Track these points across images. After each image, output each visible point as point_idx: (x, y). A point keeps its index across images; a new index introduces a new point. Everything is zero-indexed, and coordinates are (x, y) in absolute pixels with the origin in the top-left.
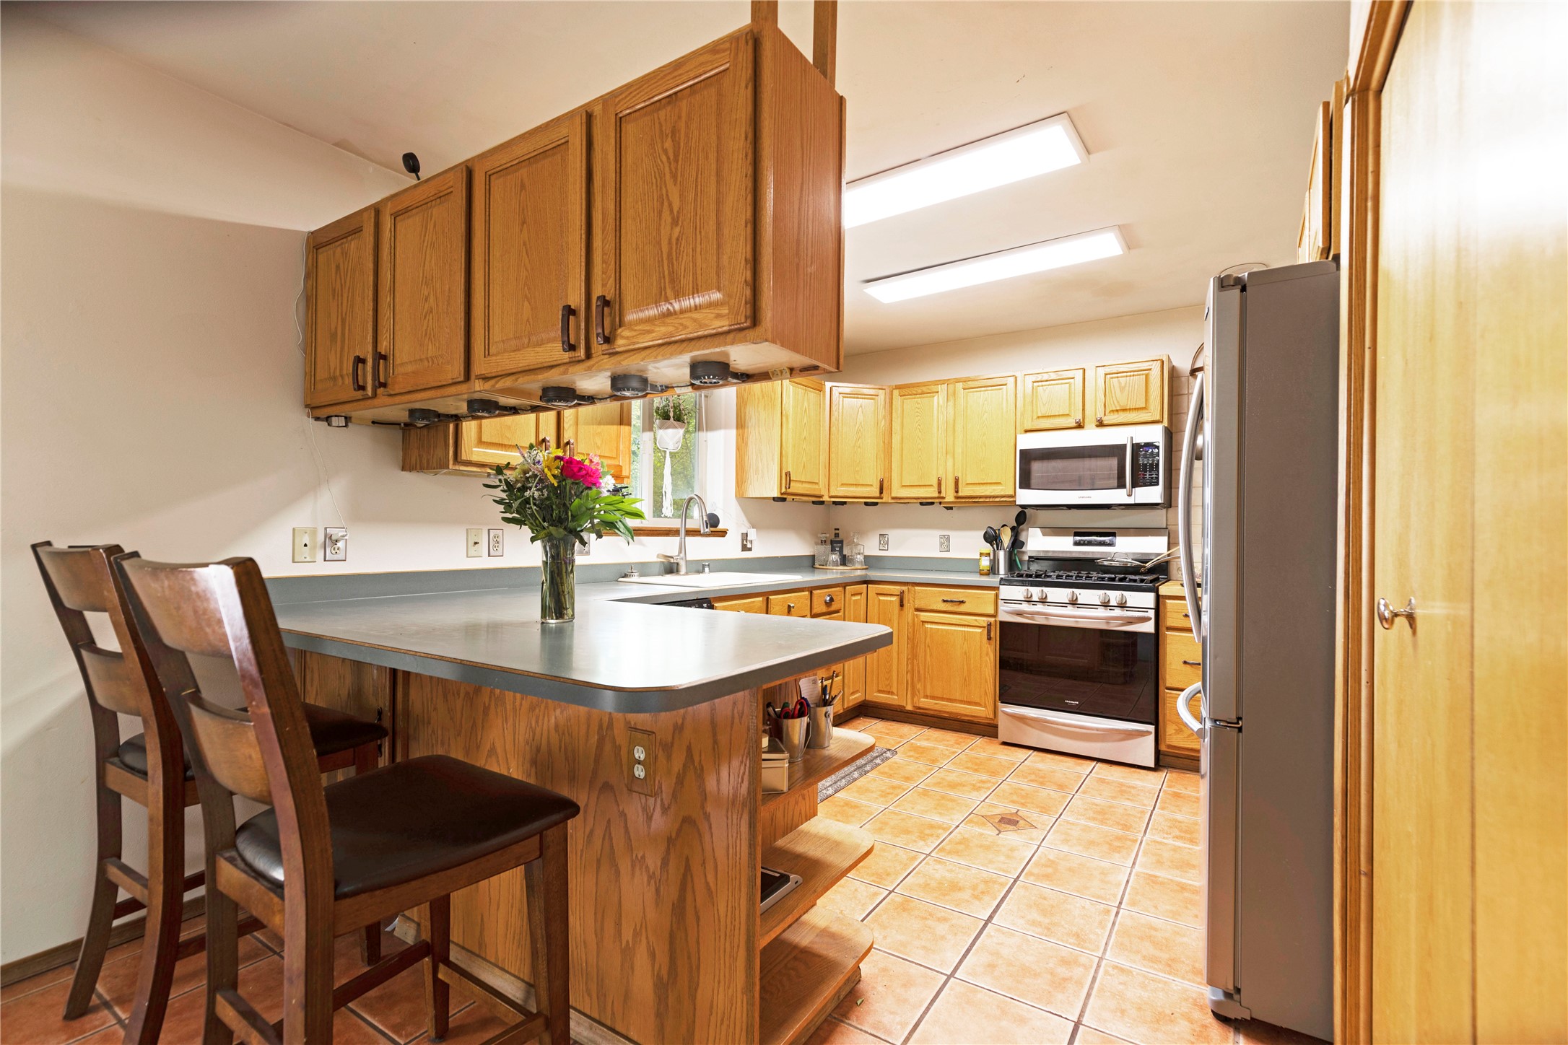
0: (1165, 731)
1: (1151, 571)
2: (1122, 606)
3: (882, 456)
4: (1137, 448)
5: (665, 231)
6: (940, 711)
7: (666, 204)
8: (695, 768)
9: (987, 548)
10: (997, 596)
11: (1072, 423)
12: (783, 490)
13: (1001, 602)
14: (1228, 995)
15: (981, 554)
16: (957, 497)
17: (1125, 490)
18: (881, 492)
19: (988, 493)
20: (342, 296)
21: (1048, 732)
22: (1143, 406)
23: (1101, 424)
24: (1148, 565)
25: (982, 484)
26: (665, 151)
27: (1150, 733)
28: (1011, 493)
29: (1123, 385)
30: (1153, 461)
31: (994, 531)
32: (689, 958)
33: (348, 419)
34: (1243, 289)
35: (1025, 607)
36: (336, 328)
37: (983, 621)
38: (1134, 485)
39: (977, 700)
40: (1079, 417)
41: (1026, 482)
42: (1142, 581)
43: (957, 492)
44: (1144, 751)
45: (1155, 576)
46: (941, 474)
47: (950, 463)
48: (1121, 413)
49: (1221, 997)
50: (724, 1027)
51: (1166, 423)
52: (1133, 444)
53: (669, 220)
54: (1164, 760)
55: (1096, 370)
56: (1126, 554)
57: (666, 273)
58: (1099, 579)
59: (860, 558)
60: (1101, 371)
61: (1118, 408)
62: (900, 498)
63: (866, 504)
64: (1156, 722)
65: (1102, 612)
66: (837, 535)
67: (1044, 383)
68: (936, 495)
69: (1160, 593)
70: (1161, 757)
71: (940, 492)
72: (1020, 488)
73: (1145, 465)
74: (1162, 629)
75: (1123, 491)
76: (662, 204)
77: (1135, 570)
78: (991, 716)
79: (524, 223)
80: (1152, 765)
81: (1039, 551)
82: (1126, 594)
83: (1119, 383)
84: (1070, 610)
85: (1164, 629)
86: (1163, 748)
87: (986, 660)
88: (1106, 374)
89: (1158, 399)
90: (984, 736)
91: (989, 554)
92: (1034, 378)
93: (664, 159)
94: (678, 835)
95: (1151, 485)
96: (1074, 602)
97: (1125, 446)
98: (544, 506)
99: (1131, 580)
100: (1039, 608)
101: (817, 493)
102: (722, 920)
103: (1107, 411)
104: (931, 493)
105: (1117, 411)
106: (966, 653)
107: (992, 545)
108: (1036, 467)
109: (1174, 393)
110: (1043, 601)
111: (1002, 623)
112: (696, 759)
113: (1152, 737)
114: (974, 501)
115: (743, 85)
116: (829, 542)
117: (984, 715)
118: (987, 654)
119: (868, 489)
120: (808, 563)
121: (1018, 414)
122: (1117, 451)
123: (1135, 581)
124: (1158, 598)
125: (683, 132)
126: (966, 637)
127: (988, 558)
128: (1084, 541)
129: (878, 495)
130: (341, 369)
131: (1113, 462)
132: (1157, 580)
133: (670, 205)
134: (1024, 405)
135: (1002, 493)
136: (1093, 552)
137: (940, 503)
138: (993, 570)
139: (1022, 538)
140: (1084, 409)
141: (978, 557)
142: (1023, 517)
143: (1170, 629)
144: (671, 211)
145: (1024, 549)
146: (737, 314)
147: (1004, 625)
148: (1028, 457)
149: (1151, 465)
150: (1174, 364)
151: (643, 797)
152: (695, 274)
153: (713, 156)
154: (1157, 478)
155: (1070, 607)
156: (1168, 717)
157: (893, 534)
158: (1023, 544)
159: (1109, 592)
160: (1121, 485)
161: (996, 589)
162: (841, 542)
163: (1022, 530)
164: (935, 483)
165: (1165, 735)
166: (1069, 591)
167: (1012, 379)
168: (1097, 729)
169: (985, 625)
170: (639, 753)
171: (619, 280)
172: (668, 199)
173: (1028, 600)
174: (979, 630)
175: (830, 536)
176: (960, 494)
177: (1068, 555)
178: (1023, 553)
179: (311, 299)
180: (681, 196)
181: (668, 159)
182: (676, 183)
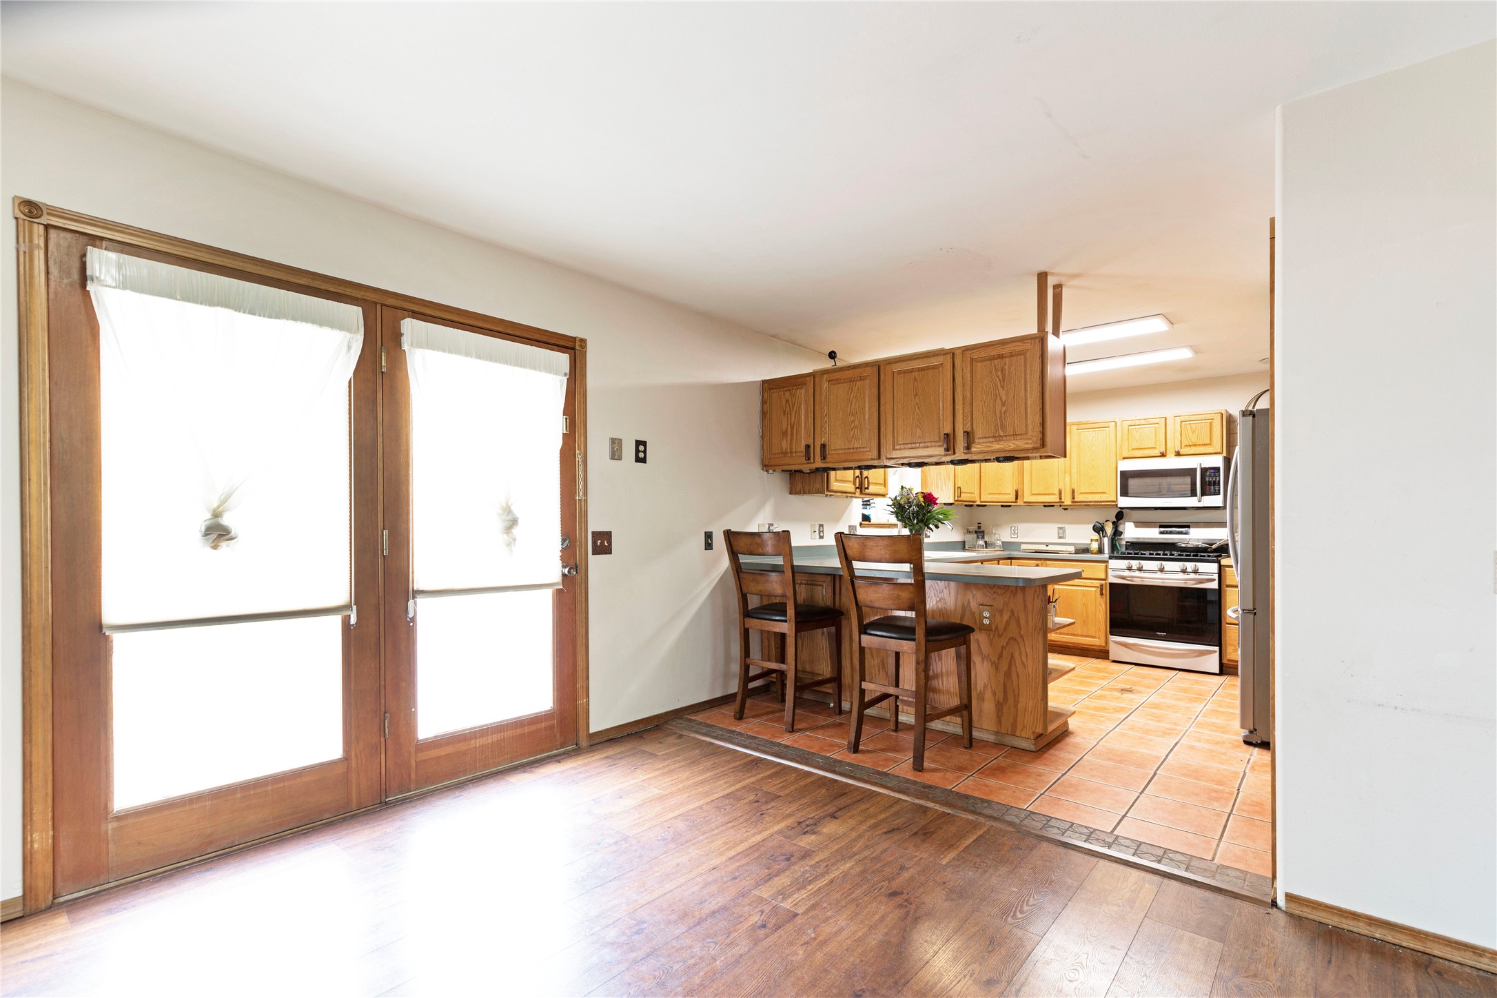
0: (1226, 650)
1: (1215, 551)
2: (1196, 572)
3: (1017, 474)
4: (1204, 471)
5: (998, 408)
6: (1066, 642)
7: (998, 397)
8: (1016, 618)
9: (1096, 536)
10: (1107, 567)
11: (1157, 452)
12: (956, 499)
13: (1110, 571)
14: (1251, 732)
15: (1092, 540)
16: (1073, 502)
17: (1196, 498)
18: (1017, 498)
19: (1097, 499)
20: (791, 414)
21: (1145, 654)
22: (1209, 442)
23: (1178, 454)
24: (1214, 547)
25: (1092, 493)
26: (998, 376)
27: (1216, 652)
28: (1114, 499)
29: (1194, 429)
30: (1216, 479)
31: (1100, 524)
32: (1014, 691)
33: (774, 471)
34: (1254, 416)
35: (1127, 573)
36: (787, 430)
37: (1097, 583)
38: (1203, 494)
39: (1094, 634)
40: (1163, 449)
41: (1125, 492)
42: (1209, 556)
43: (1074, 498)
44: (1212, 663)
45: (1218, 554)
46: (1061, 486)
47: (1067, 479)
48: (1192, 447)
49: (1247, 733)
50: (1032, 715)
51: (1225, 454)
52: (1201, 468)
53: (1000, 404)
54: (1226, 669)
55: (1174, 419)
56: (1198, 540)
57: (999, 424)
58: (1179, 555)
59: (999, 543)
60: (1178, 420)
61: (1191, 444)
62: (1030, 503)
63: (1002, 506)
64: (1220, 645)
65: (1181, 576)
66: (979, 527)
67: (1136, 427)
68: (1058, 500)
69: (1222, 564)
70: (1224, 668)
71: (1061, 499)
72: (1121, 496)
73: (1210, 482)
74: (1223, 587)
75: (1195, 499)
76: (996, 397)
77: (1204, 550)
78: (1104, 644)
79: (916, 395)
80: (1218, 672)
81: (1134, 538)
82: (1198, 564)
83: (1192, 428)
84: (1159, 575)
85: (1225, 586)
86: (1225, 661)
87: (1100, 610)
88: (1182, 422)
89: (1219, 439)
90: (1098, 658)
91: (1097, 540)
92: (1129, 423)
93: (997, 379)
94: (1007, 645)
95: (1215, 494)
96: (1162, 570)
97: (1196, 469)
98: (916, 514)
99: (1201, 556)
100: (1137, 574)
101: (973, 500)
102: (1030, 675)
103: (1183, 446)
104: (1055, 499)
105: (1190, 446)
106: (1084, 604)
107: (1099, 534)
108: (1132, 483)
109: (1231, 432)
110: (1140, 569)
111: (1111, 584)
112: (1016, 615)
113: (1218, 654)
114: (1087, 505)
115: (1038, 358)
116: (974, 532)
117: (1098, 644)
118: (1100, 604)
119: (1008, 496)
120: (961, 547)
121: (1118, 447)
122: (1191, 472)
123: (1204, 556)
124: (1220, 567)
125: (1007, 370)
126: (1084, 594)
127: (1097, 543)
128: (1167, 531)
129: (1014, 500)
130: (791, 449)
131: (1188, 480)
132: (1220, 556)
133: (1001, 398)
134: (1122, 441)
135: (1107, 499)
136: (1173, 539)
137: (1060, 506)
138: (1100, 551)
139: (1121, 529)
140: (1166, 444)
141: (1090, 542)
142: (1120, 515)
143: (1228, 586)
144: (1001, 400)
145: (1122, 537)
146: (1036, 443)
147: (1113, 586)
148: (1126, 476)
149: (1215, 482)
150: (1230, 412)
151: (988, 632)
152: (1014, 426)
153: (1023, 382)
154: (1219, 490)
155: (1159, 573)
156: (1228, 642)
157: (1022, 527)
158: (1121, 533)
159: (1186, 563)
160: (1194, 494)
161: (1107, 562)
162: (983, 532)
163: (1120, 524)
164: (1057, 492)
165: (1226, 653)
166: (1159, 563)
167: (1113, 423)
168: (1179, 650)
169: (1098, 585)
170: (986, 614)
171: (972, 424)
172: (999, 395)
173: (1130, 569)
174: (1094, 589)
175: (975, 528)
176: (1076, 500)
177: (1155, 541)
178: (1121, 539)
179: (764, 414)
180: (1007, 395)
181: (999, 379)
182: (1003, 390)
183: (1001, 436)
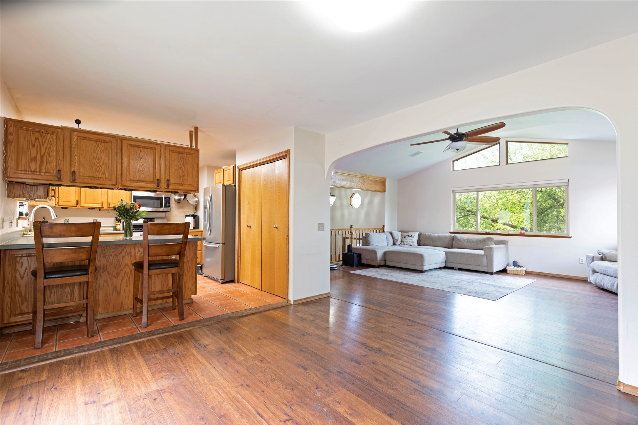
7: (181, 169)
16: (109, 208)
18: (77, 205)
20: (40, 148)
38: (165, 207)
46: (103, 200)
47: (106, 197)
52: (164, 198)
62: (84, 207)
63: (89, 209)
71: (102, 206)
104: (99, 206)
119: (72, 203)
122: (161, 198)
125: (185, 159)
131: (159, 201)
149: (168, 202)
152: (187, 181)
160: (161, 206)
164: (102, 203)
171: (170, 177)
180: (185, 168)
181: (182, 162)
182: (183, 166)
183: (182, 184)
